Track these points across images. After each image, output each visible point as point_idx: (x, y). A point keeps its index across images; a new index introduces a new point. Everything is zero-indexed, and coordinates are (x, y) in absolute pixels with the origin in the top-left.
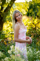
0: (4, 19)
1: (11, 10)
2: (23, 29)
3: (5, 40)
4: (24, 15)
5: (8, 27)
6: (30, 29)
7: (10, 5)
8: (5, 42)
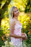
0: (2, 16)
1: (9, 7)
2: (18, 25)
3: (3, 36)
4: (22, 11)
5: (6, 23)
6: (28, 25)
7: (8, 2)
8: (3, 38)
